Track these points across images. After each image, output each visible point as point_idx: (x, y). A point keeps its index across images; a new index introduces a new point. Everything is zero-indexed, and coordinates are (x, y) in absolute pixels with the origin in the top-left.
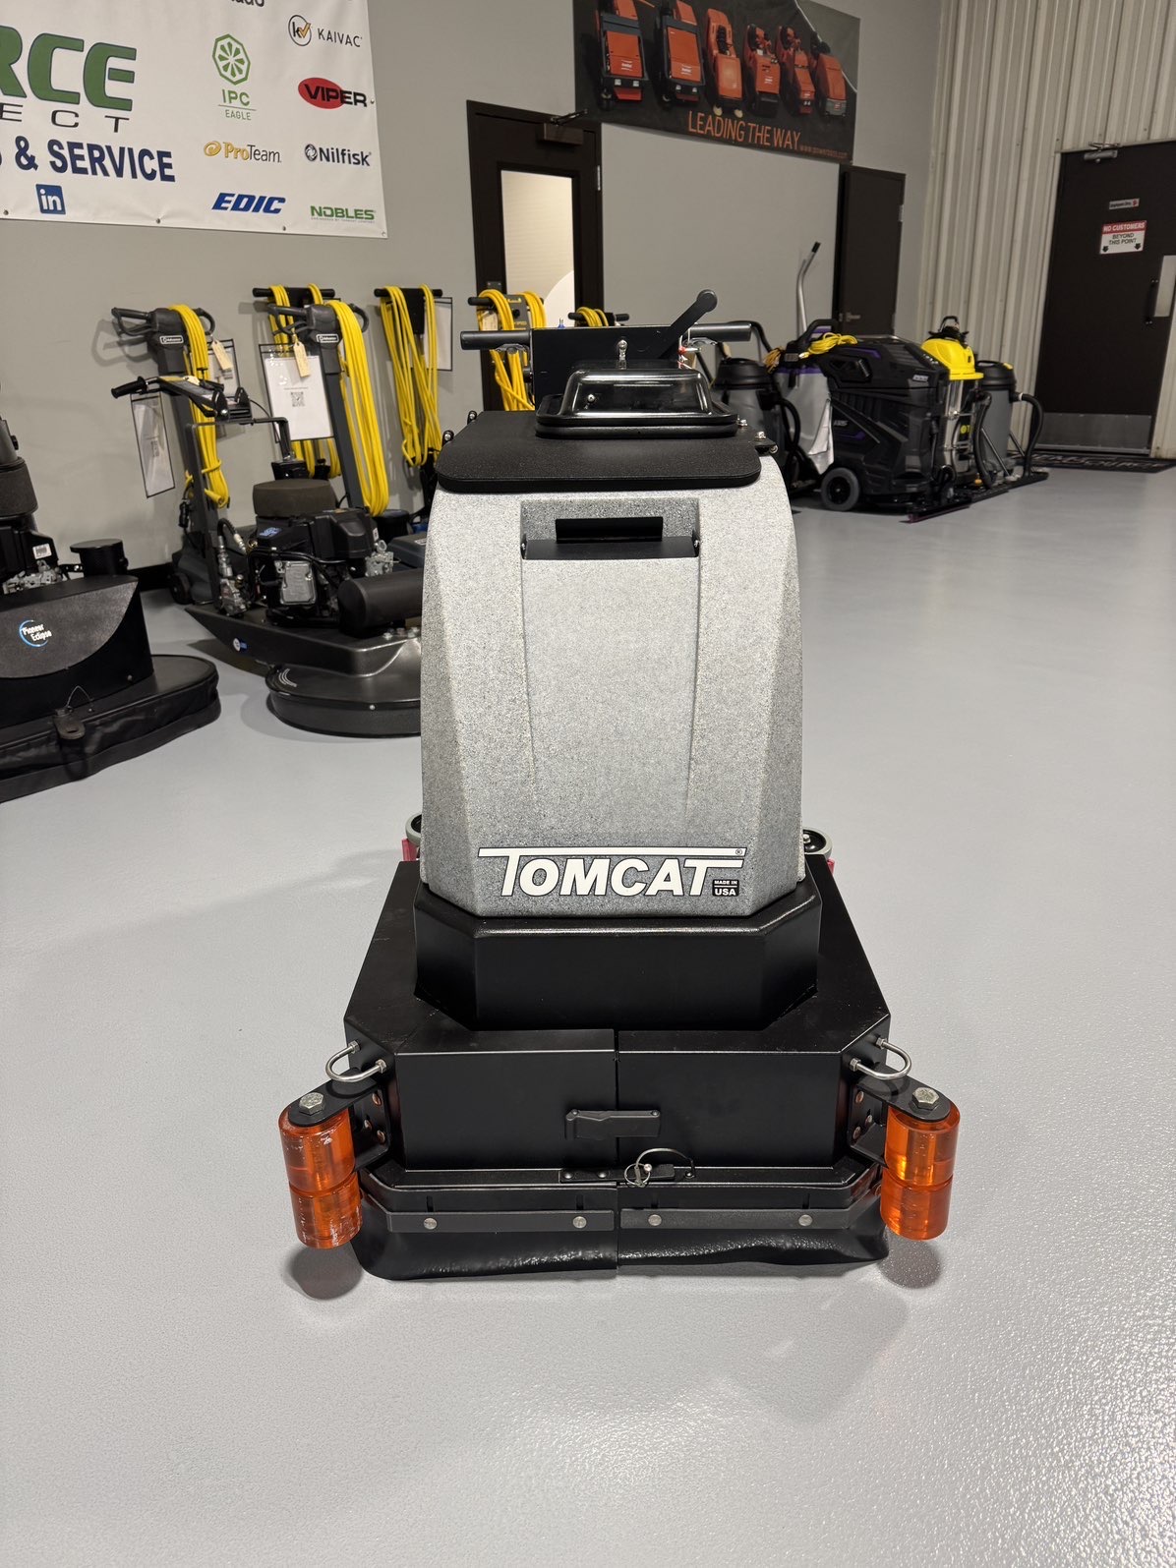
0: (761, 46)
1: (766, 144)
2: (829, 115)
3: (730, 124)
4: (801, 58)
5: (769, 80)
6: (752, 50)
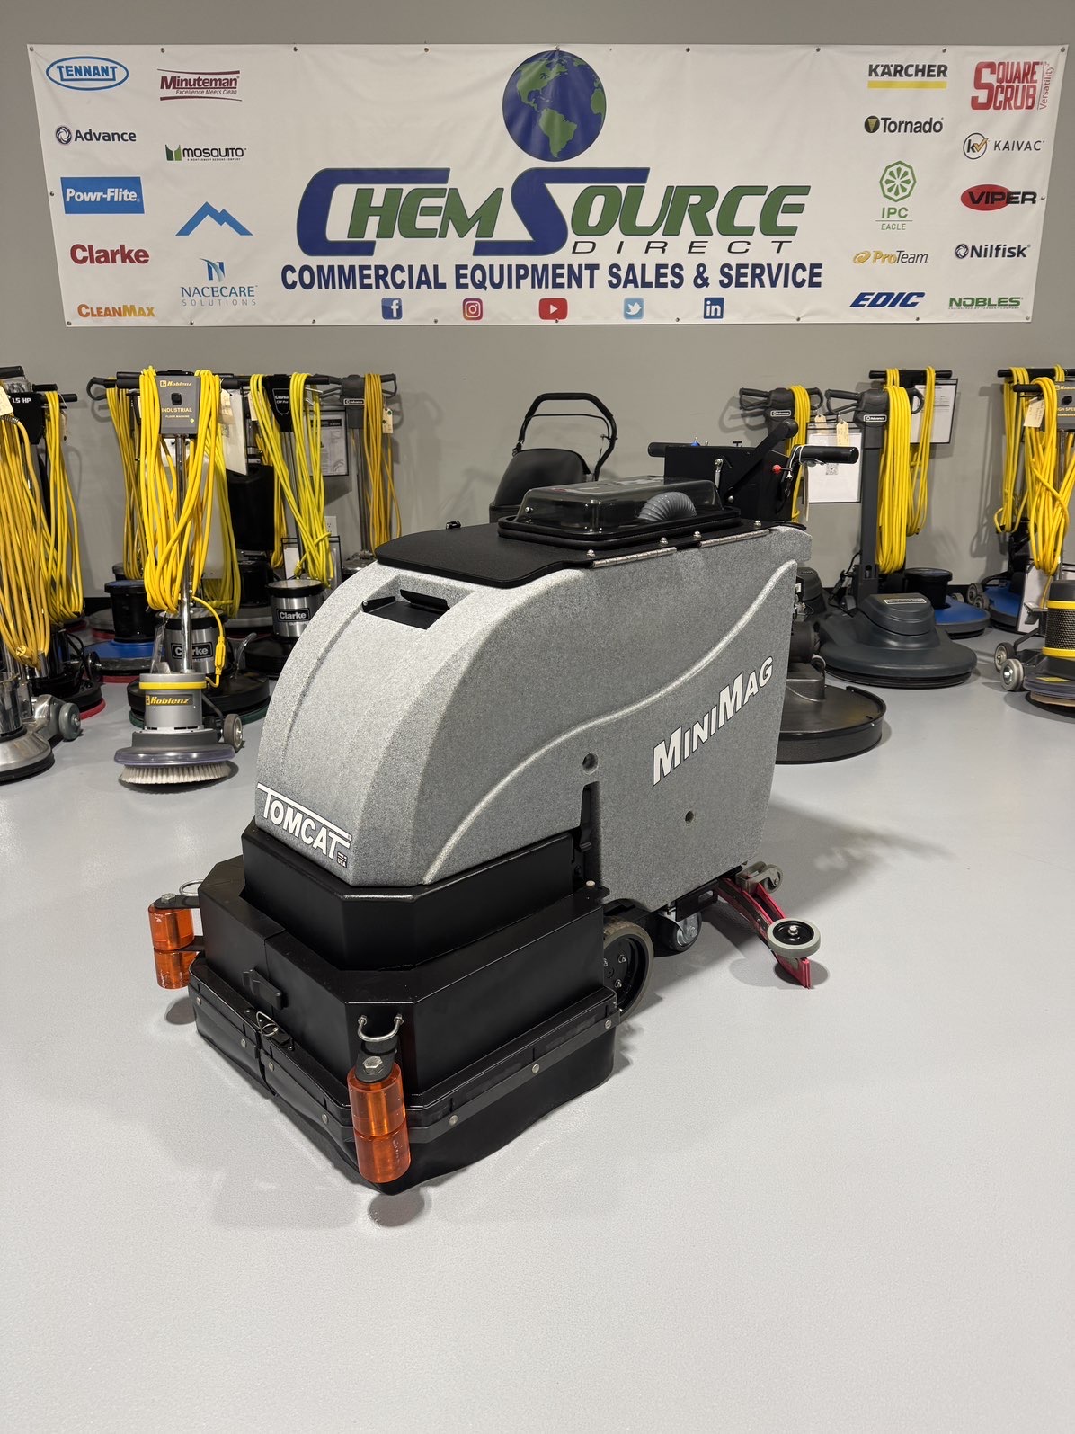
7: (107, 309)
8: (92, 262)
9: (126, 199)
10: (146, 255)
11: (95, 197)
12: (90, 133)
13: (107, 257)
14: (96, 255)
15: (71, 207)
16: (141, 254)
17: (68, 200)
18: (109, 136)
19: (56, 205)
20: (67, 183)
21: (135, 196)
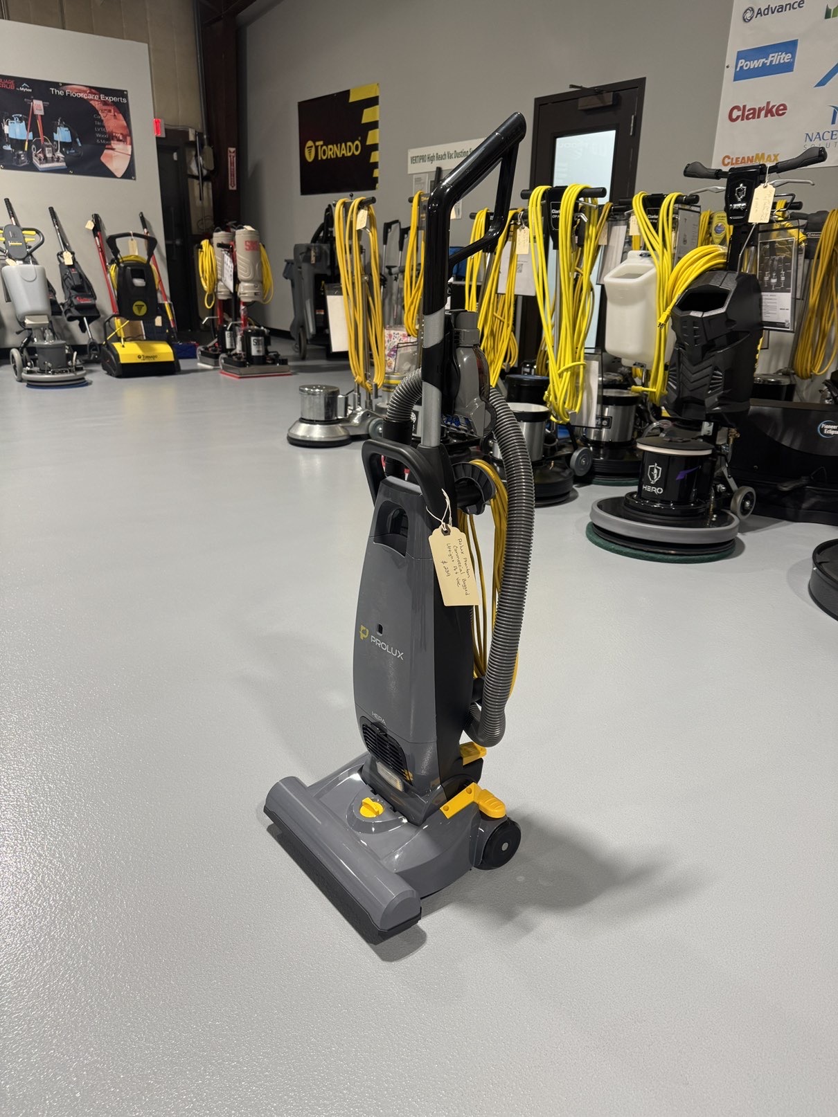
7: (743, 158)
8: (742, 120)
9: (782, 61)
10: (785, 108)
11: (756, 64)
12: (768, 9)
13: (755, 113)
14: (746, 113)
15: (740, 75)
16: (782, 107)
17: (738, 69)
18: (782, 8)
19: (729, 74)
20: (741, 55)
21: (790, 57)
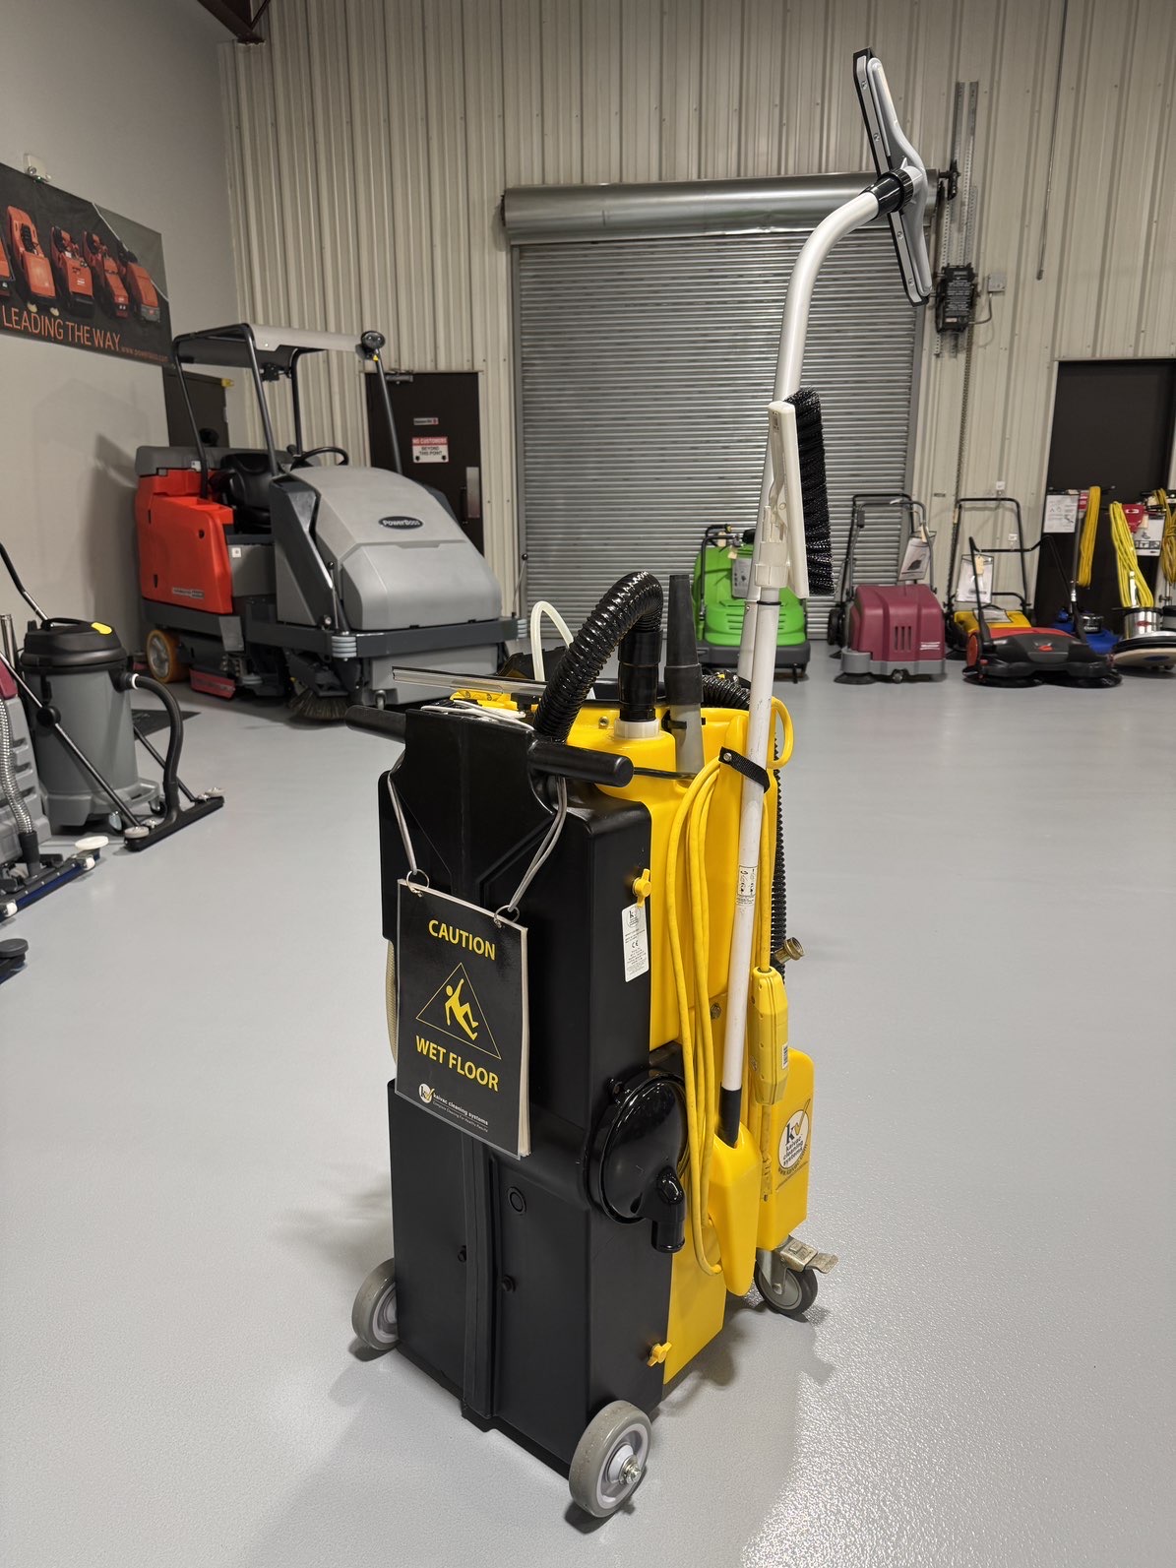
0: (68, 248)
1: (87, 343)
2: (145, 319)
3: (47, 321)
4: (110, 264)
5: (81, 282)
6: (61, 252)
